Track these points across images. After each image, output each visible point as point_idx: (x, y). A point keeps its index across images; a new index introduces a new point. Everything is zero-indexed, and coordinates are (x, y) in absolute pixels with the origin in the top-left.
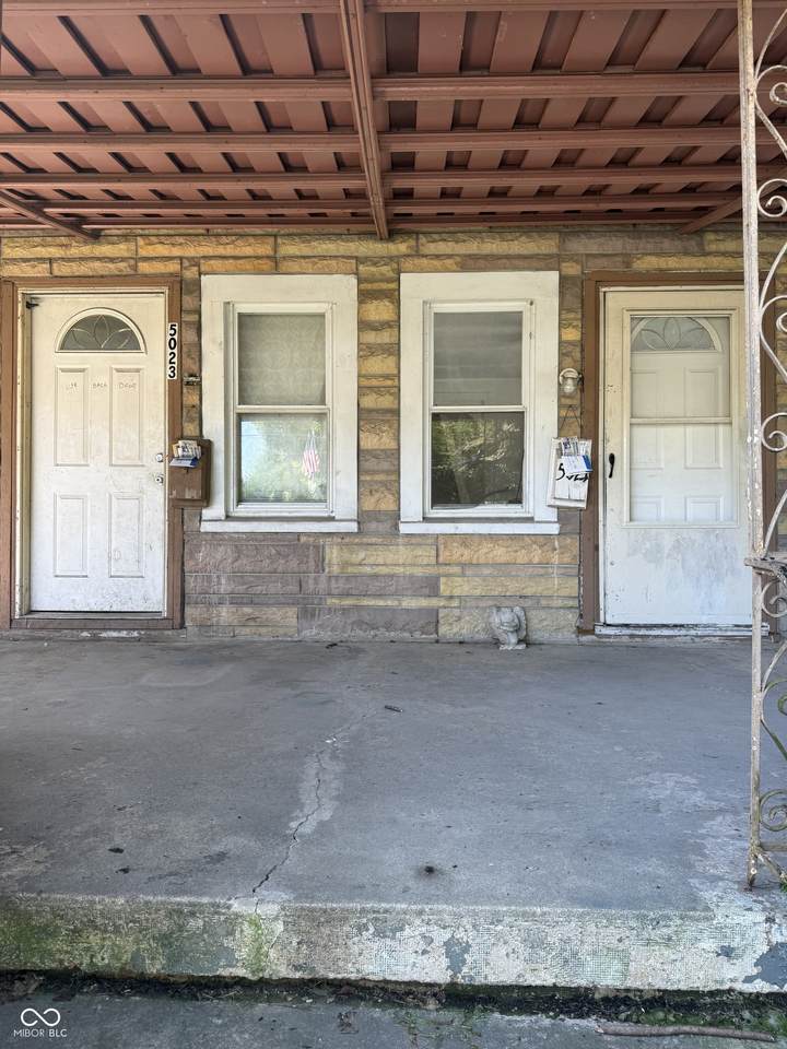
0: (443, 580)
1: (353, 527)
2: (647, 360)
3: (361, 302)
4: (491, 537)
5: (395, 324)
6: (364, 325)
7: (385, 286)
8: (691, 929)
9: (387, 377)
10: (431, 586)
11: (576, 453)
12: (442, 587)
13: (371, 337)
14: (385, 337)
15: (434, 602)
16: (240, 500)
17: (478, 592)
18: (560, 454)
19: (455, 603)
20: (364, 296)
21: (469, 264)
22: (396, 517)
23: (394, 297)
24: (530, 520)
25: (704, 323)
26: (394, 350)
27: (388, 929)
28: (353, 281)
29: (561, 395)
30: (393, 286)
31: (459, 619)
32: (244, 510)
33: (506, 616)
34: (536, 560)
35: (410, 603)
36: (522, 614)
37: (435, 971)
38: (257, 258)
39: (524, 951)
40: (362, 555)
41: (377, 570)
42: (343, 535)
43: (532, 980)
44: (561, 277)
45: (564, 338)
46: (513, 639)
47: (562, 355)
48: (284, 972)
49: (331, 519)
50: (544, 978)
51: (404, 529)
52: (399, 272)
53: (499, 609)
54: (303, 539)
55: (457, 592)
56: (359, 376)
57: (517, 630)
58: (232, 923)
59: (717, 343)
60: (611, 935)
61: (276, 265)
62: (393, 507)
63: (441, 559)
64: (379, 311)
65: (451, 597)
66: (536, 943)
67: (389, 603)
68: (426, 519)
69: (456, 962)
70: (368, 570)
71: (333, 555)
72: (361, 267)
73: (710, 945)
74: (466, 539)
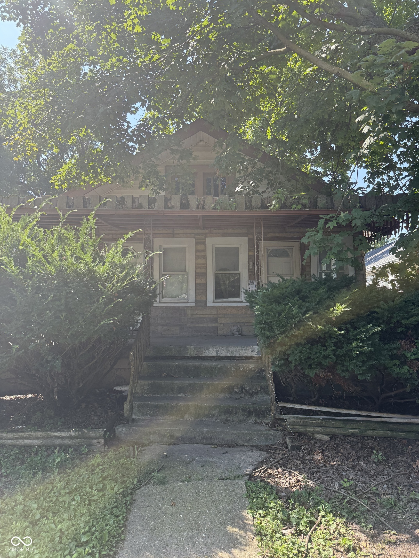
0: (219, 319)
1: (194, 304)
2: (271, 259)
3: (196, 245)
4: (231, 306)
5: (205, 250)
6: (197, 251)
7: (202, 241)
8: (248, 348)
9: (203, 264)
10: (215, 320)
11: (253, 284)
12: (218, 321)
13: (199, 254)
14: (203, 254)
15: (216, 325)
16: (163, 298)
17: (228, 322)
18: (249, 284)
19: (222, 325)
20: (197, 243)
21: (224, 235)
22: (206, 301)
23: (205, 244)
24: (242, 302)
25: (287, 250)
26: (205, 257)
27: (208, 349)
28: (194, 240)
29: (249, 269)
30: (205, 241)
31: (223, 329)
32: (164, 300)
33: (236, 328)
34: (244, 313)
35: (210, 325)
36: (240, 327)
37: (214, 354)
38: (169, 234)
39: (226, 352)
40: (197, 312)
41: (201, 316)
42: (191, 307)
43: (227, 355)
44: (248, 238)
45: (250, 254)
46: (237, 333)
47: (249, 258)
48: (194, 355)
49: (188, 302)
50: (229, 355)
51: (208, 305)
52: (206, 237)
53: (234, 326)
54: (181, 308)
55: (223, 322)
56: (196, 264)
57: (238, 331)
58: (187, 349)
59: (290, 255)
60: (238, 349)
61: (173, 235)
62: (205, 299)
63: (218, 313)
64: (200, 247)
65: (221, 323)
66: (228, 350)
67: (204, 325)
68: (214, 302)
69: (217, 353)
70: (198, 316)
71: (189, 312)
72: (196, 236)
73: (250, 350)
74: (225, 307)
